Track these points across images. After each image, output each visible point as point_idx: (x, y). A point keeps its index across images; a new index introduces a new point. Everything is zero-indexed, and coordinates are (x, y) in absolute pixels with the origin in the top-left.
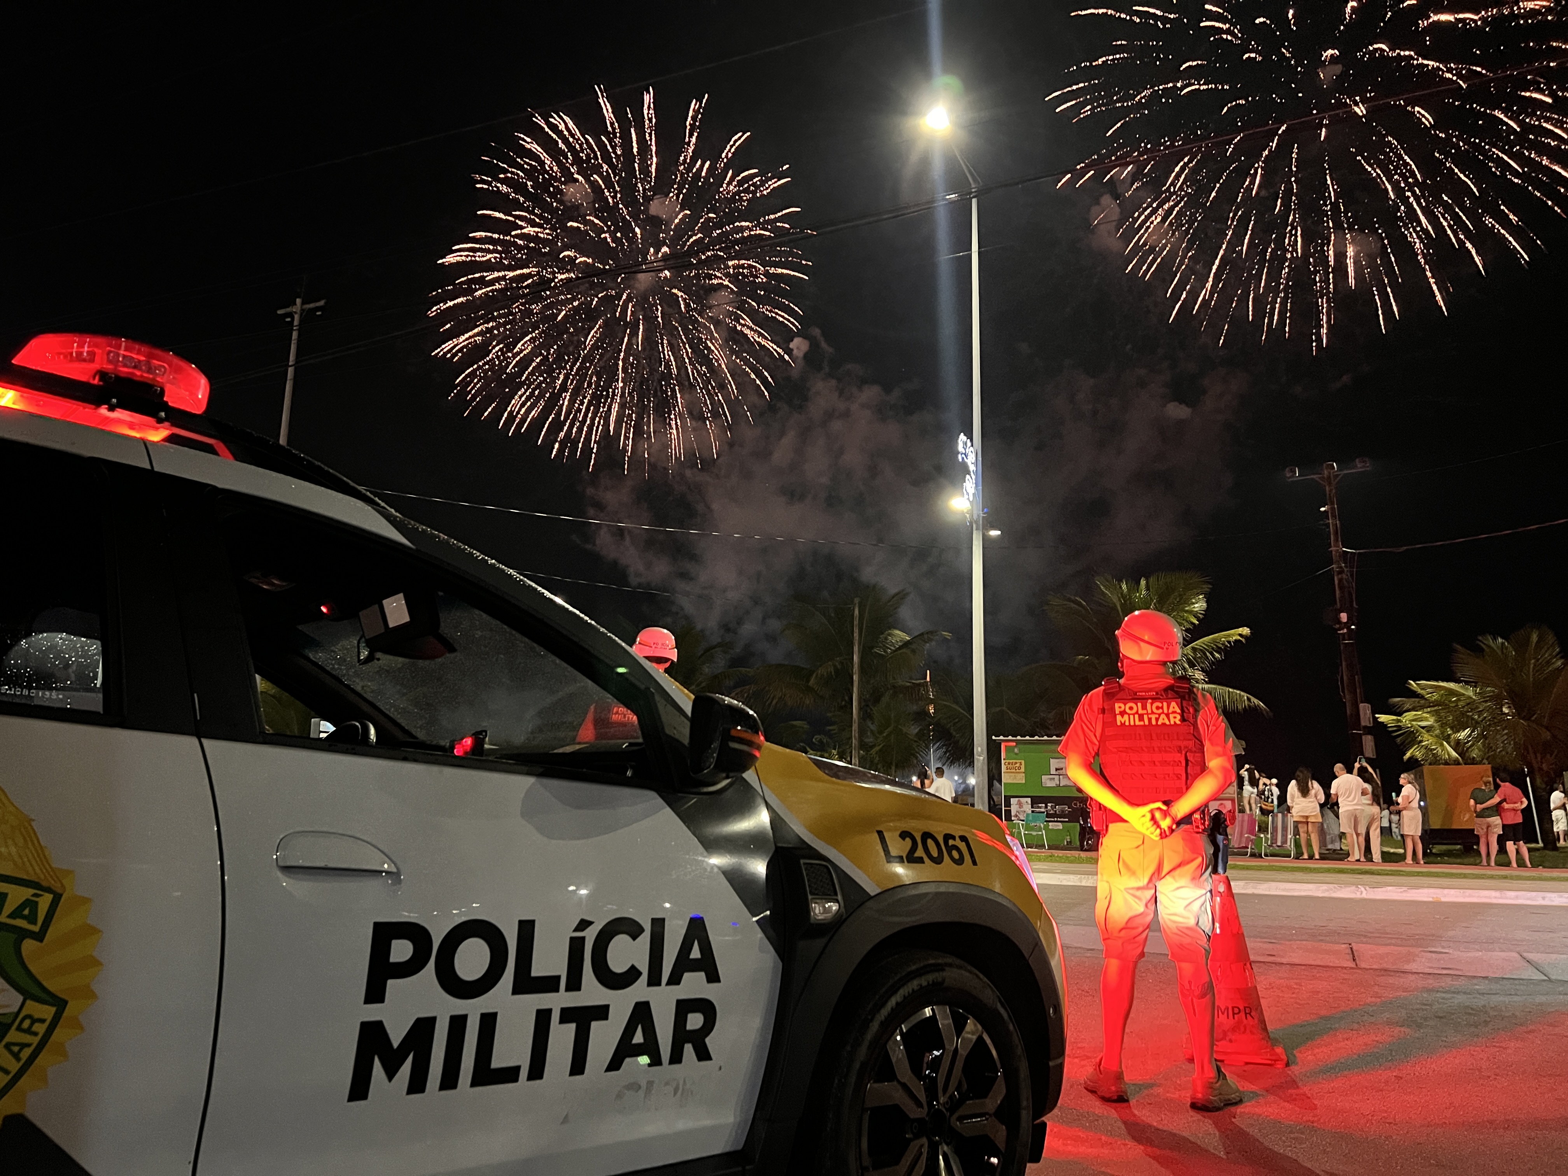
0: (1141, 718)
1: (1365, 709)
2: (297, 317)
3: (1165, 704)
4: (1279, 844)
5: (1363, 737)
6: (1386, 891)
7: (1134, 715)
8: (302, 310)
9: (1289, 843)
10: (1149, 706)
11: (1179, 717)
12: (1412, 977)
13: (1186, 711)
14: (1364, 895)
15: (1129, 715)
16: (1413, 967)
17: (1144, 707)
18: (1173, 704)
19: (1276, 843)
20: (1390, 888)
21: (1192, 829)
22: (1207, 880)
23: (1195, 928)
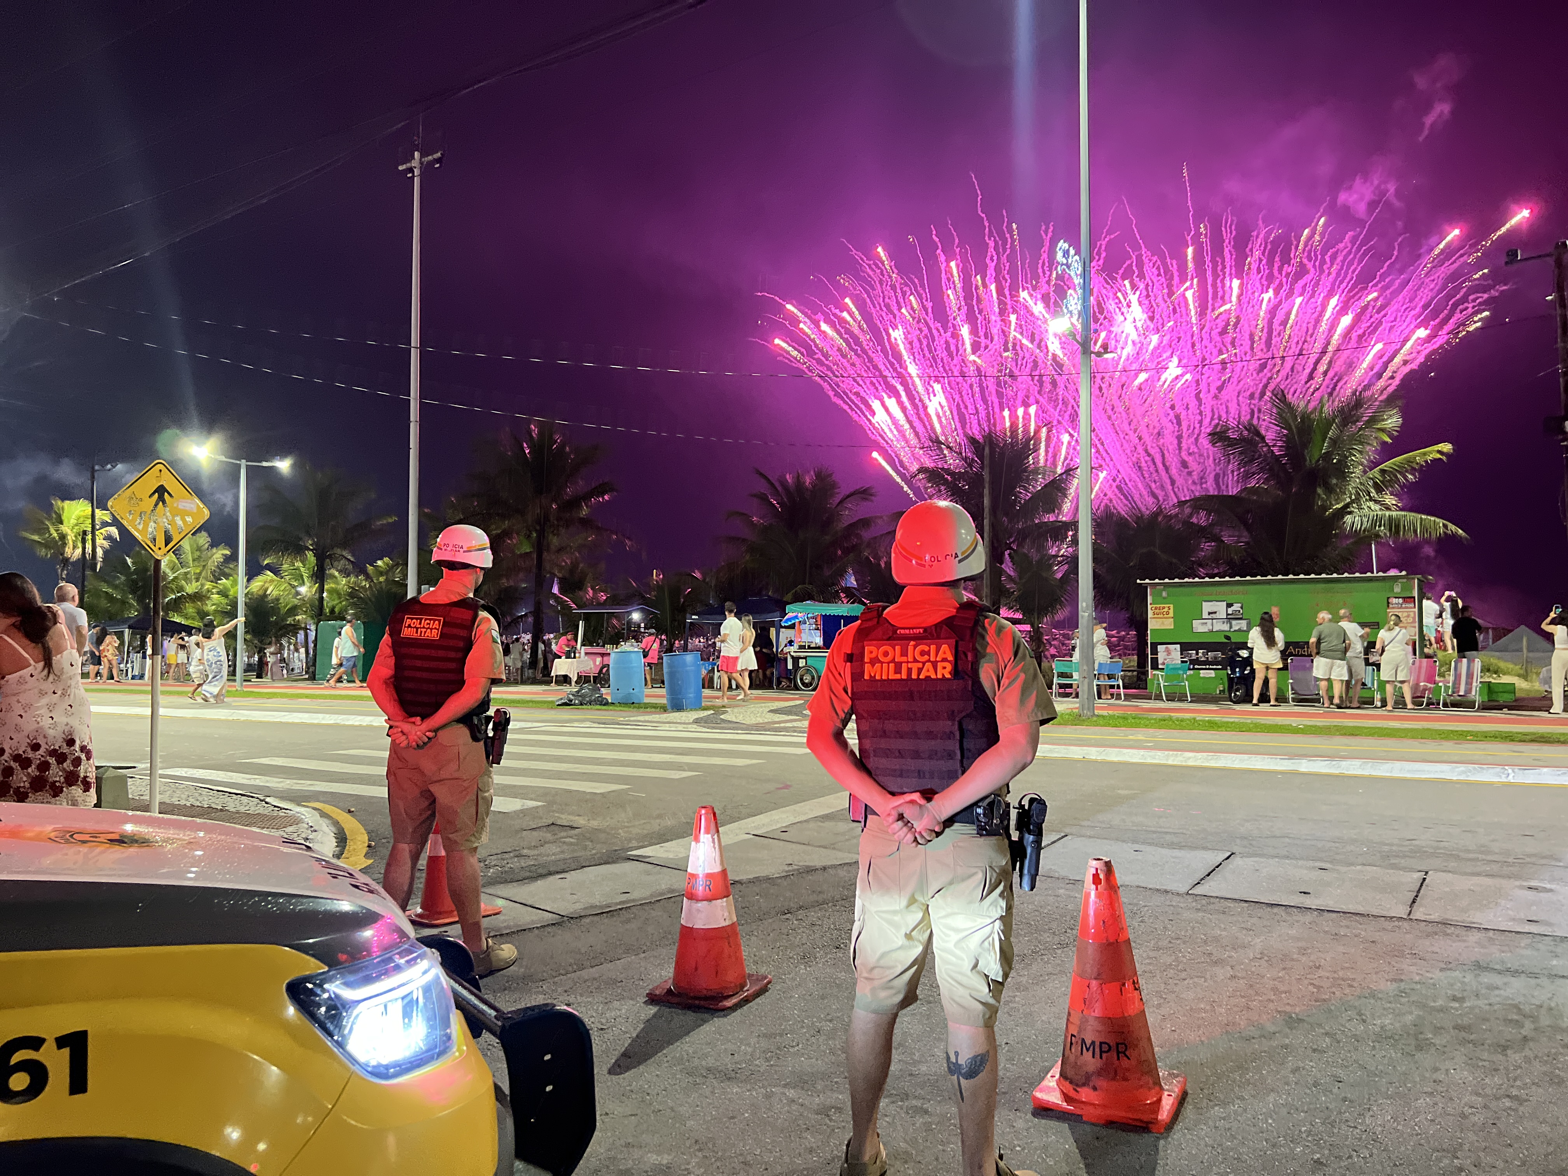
0: (898, 670)
2: (417, 172)
3: (933, 647)
4: (1462, 693)
6: (1540, 774)
7: (888, 663)
8: (421, 163)
9: (1473, 693)
10: (910, 648)
11: (949, 667)
13: (963, 656)
15: (882, 663)
16: (1486, 916)
17: (904, 653)
18: (944, 647)
19: (1459, 691)
20: (1545, 770)
21: (971, 829)
22: (994, 903)
23: (969, 973)
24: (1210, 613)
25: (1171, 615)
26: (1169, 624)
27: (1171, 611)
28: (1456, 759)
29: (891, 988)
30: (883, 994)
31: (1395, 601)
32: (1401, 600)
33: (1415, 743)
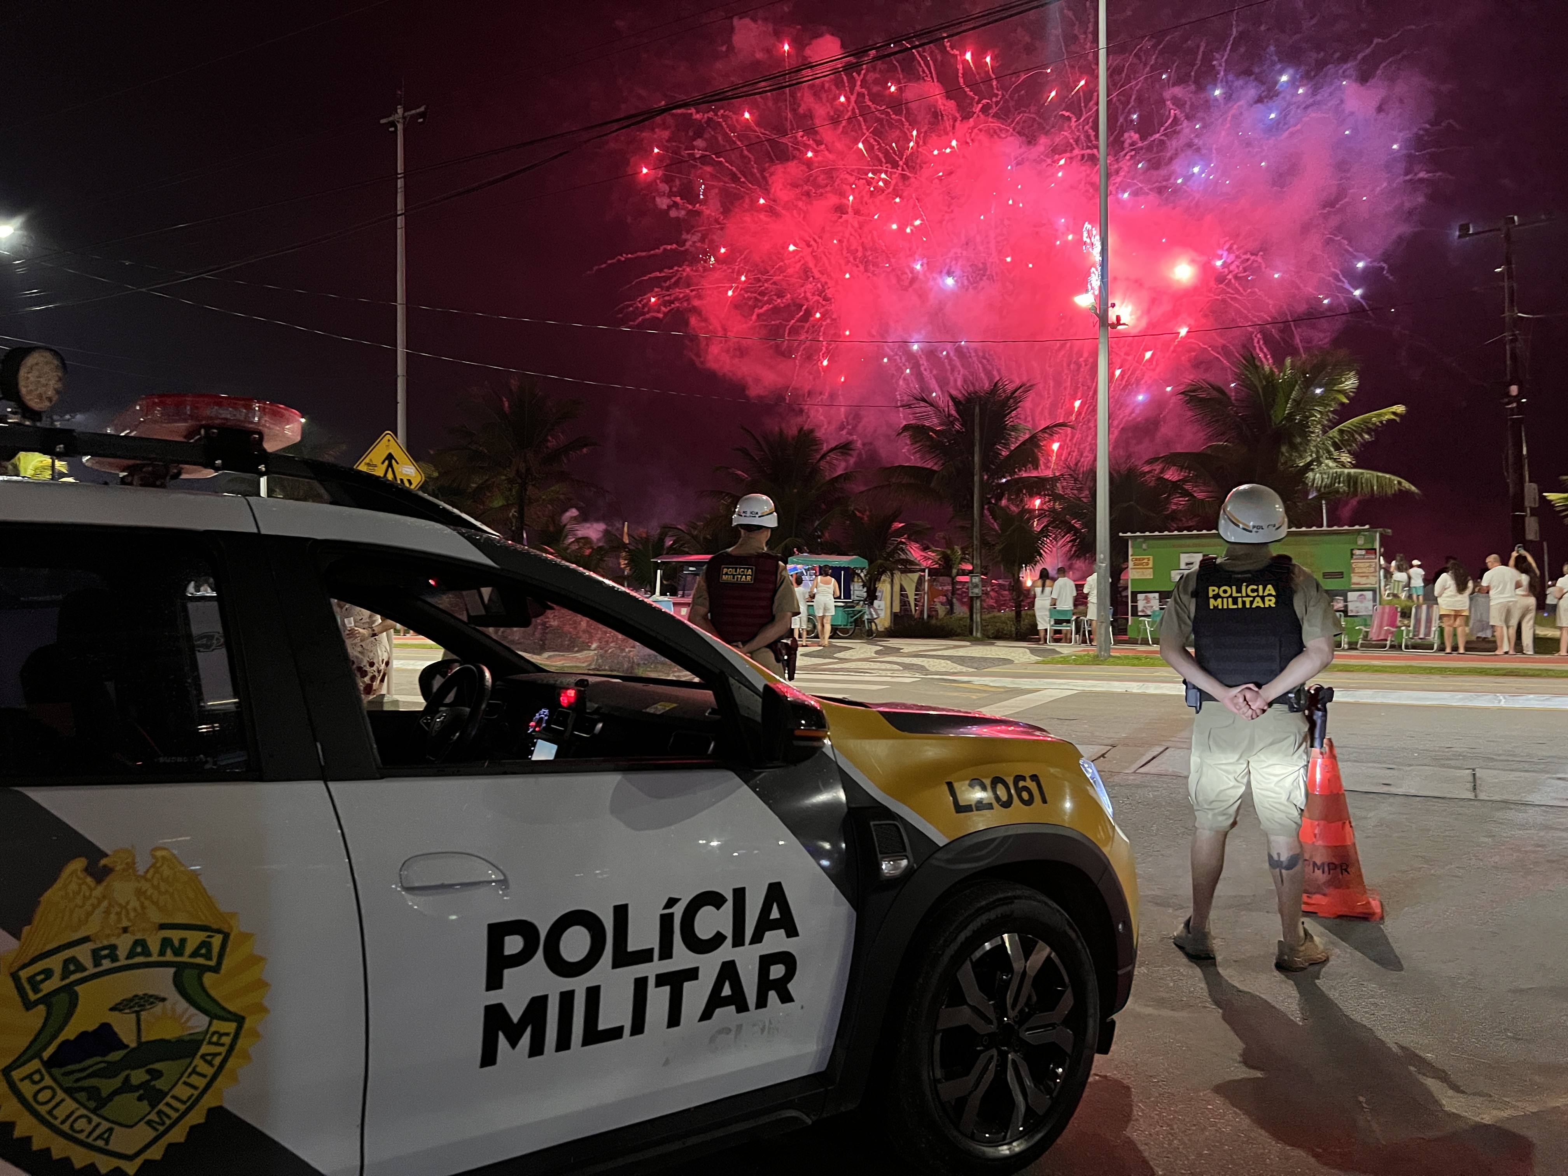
0: (1235, 602)
1: (1531, 489)
2: (400, 127)
3: (1261, 587)
4: (1421, 636)
5: (1527, 519)
6: (1527, 700)
7: (1227, 598)
8: (404, 118)
9: (1432, 636)
10: (1244, 588)
11: (1273, 599)
12: (1531, 811)
13: (1282, 592)
14: (1503, 704)
15: (1223, 598)
16: (1535, 798)
17: (1239, 591)
18: (1270, 587)
19: (1418, 635)
20: (1531, 696)
21: (1285, 707)
22: (1300, 757)
23: (1286, 803)
24: (1187, 564)
25: (1151, 565)
26: (1148, 574)
27: (1151, 563)
28: (1451, 688)
29: (1225, 814)
30: (1221, 818)
31: (1357, 552)
32: (1363, 552)
33: (1407, 676)
